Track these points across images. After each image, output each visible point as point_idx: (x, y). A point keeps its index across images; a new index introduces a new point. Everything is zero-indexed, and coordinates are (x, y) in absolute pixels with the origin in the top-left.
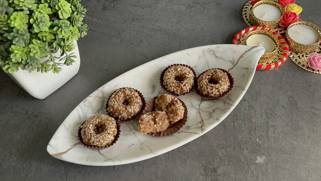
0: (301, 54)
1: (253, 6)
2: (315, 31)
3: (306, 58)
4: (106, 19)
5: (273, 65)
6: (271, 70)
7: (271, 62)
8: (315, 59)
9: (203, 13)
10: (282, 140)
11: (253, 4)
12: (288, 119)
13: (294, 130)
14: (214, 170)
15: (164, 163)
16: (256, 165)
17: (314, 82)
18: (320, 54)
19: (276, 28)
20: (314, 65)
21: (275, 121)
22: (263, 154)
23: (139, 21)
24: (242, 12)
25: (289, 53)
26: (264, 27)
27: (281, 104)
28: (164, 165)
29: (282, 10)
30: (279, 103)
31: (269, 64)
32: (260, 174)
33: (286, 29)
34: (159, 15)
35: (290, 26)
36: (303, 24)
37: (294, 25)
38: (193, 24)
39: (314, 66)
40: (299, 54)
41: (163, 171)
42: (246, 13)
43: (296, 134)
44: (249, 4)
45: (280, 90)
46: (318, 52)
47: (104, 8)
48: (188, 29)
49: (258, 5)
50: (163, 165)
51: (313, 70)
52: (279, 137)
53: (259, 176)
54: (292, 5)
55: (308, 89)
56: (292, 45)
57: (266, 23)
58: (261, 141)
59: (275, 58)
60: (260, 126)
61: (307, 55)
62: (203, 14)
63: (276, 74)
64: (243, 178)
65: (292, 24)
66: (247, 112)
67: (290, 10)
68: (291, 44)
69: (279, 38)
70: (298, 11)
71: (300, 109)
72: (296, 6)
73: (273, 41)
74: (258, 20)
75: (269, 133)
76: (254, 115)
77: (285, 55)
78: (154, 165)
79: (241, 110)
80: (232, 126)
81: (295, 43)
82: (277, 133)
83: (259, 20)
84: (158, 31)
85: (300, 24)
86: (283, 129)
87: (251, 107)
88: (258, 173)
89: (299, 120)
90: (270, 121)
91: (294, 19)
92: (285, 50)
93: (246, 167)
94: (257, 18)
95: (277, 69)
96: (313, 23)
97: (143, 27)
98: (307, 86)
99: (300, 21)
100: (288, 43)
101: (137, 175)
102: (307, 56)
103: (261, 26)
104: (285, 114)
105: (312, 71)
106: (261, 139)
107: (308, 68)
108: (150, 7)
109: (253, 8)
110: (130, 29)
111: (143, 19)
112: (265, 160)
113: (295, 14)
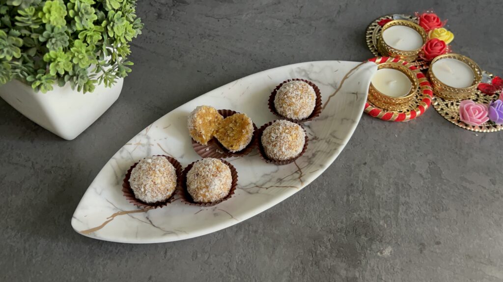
0: (450, 100)
1: (382, 27)
2: (471, 68)
3: (457, 107)
4: (161, 33)
5: (408, 115)
6: (406, 123)
7: (405, 110)
8: (469, 108)
9: (308, 33)
10: (417, 224)
11: (382, 24)
12: (427, 194)
13: (436, 210)
14: (316, 264)
15: (242, 250)
16: (378, 259)
17: (466, 142)
18: (477, 103)
19: (414, 62)
20: (467, 117)
21: (409, 196)
22: (389, 243)
23: (211, 38)
24: (366, 35)
25: (433, 98)
26: (397, 58)
27: (418, 171)
28: (242, 253)
29: (424, 36)
30: (415, 170)
31: (403, 112)
32: (384, 273)
33: (429, 63)
34: (243, 32)
35: (436, 59)
36: (454, 57)
37: (441, 58)
38: (292, 47)
39: (468, 120)
40: (447, 102)
41: (240, 263)
42: (371, 38)
43: (437, 217)
44: (377, 24)
45: (418, 151)
46: (474, 100)
47: (159, 16)
48: (285, 55)
49: (389, 27)
50: (240, 253)
51: (466, 125)
52: (414, 220)
53: (381, 276)
54: (439, 30)
55: (458, 153)
56: (438, 87)
57: (401, 52)
58: (387, 225)
59: (412, 105)
60: (386, 202)
61: (458, 103)
62: (308, 35)
63: (412, 128)
64: (358, 277)
65: (439, 57)
66: (367, 180)
67: (436, 36)
68: (436, 85)
69: (419, 76)
70: (448, 40)
71: (445, 181)
72: (445, 31)
73: (409, 80)
74: (389, 48)
75: (399, 214)
76: (378, 185)
77: (426, 101)
78: (226, 253)
79: (358, 177)
80: (345, 199)
81: (442, 84)
82: (411, 214)
83: (391, 48)
84: (239, 54)
85: (450, 57)
86: (420, 208)
87: (373, 174)
88: (381, 272)
89: (444, 197)
90: (400, 196)
91: (441, 50)
92: (427, 94)
93: (364, 262)
94: (388, 44)
95: (414, 122)
96: (469, 57)
97: (217, 47)
98: (457, 147)
99: (449, 52)
100: (431, 83)
101: (200, 266)
102: (458, 105)
103: (393, 57)
104: (423, 186)
105: (464, 127)
106: (387, 221)
107: (459, 121)
108: (229, 19)
109: (382, 30)
110: (198, 50)
111: (218, 35)
112: (391, 252)
113: (443, 42)
